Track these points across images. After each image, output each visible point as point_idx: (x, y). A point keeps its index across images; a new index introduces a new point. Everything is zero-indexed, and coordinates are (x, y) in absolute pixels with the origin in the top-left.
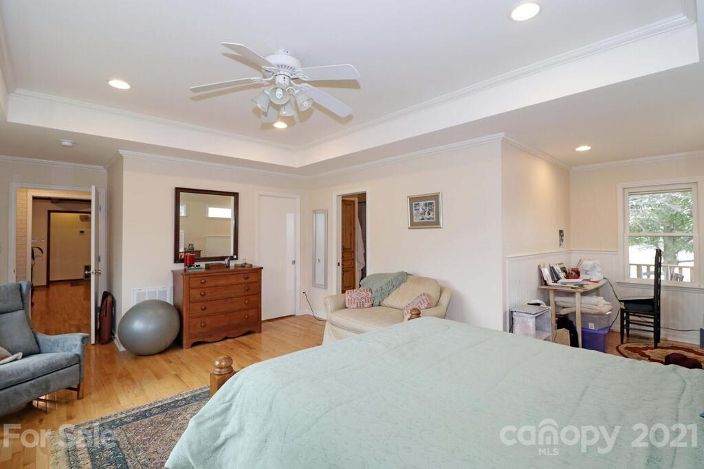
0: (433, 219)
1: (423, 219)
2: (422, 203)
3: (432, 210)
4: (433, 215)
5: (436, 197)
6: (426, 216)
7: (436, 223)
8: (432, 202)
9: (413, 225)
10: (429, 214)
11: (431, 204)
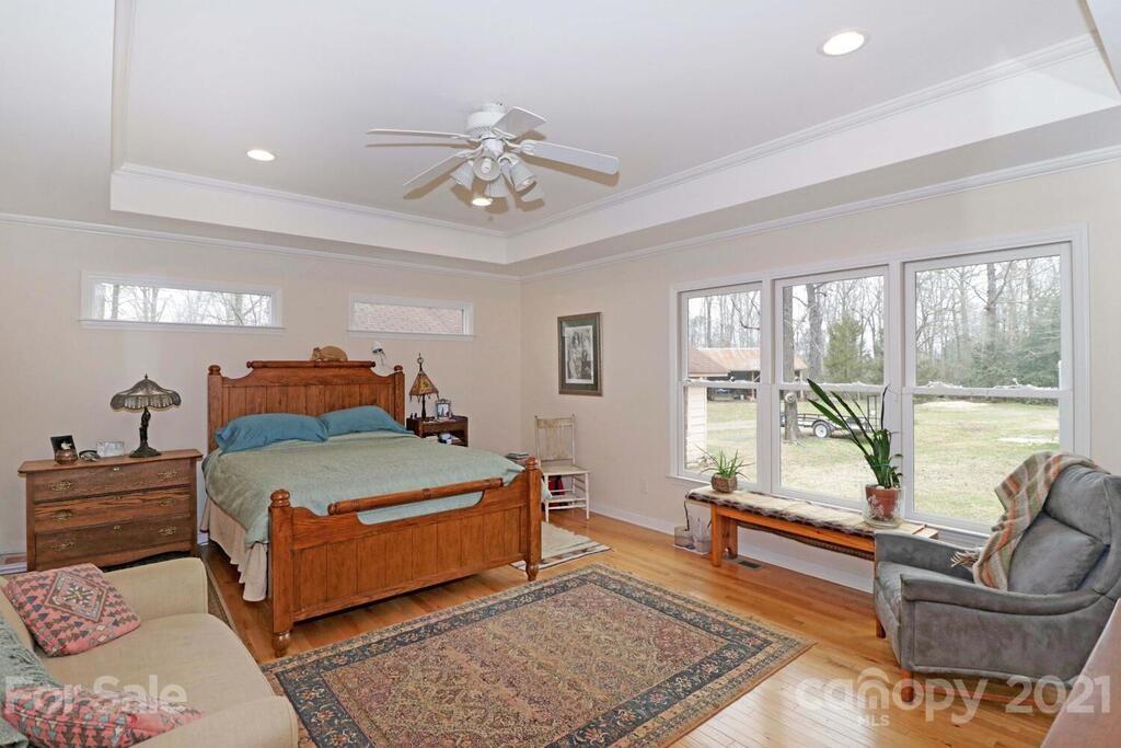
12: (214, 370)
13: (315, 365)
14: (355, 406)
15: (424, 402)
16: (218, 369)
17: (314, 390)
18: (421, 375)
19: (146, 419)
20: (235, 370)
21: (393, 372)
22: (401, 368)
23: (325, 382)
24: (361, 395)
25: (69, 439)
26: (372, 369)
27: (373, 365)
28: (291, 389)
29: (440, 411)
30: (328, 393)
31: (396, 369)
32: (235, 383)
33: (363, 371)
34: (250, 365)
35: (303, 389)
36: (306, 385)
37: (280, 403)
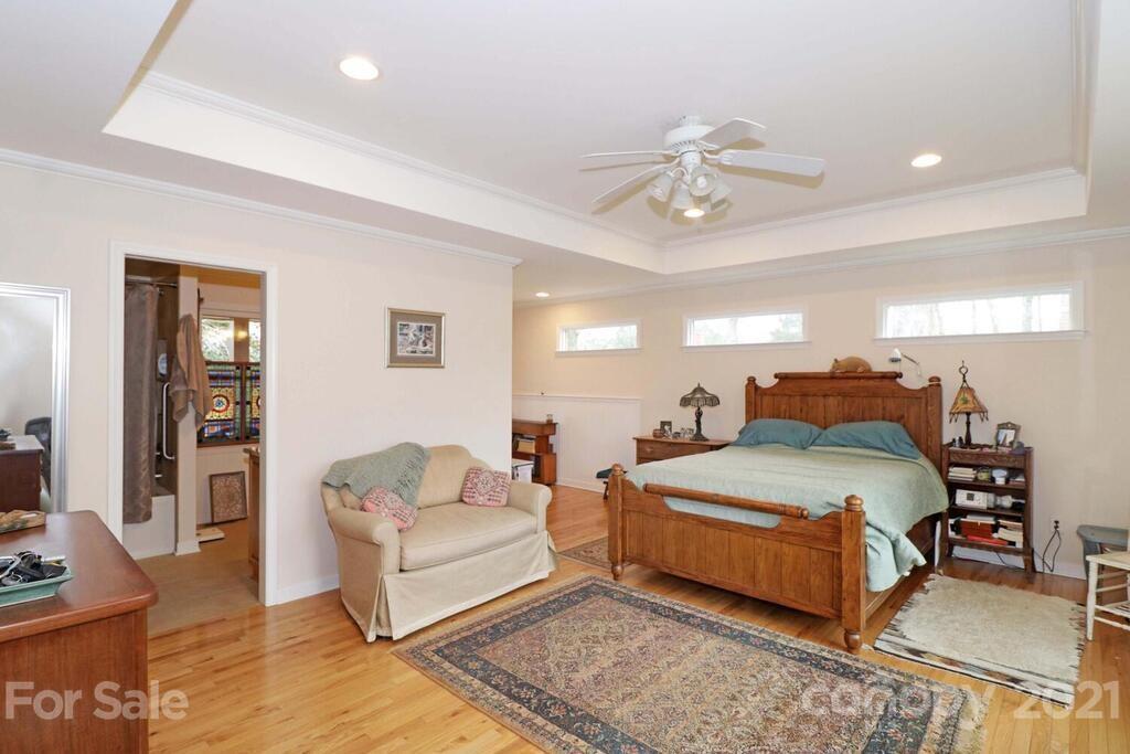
0: (431, 353)
1: (415, 352)
2: (414, 325)
3: (431, 340)
4: (431, 346)
5: (437, 318)
6: (421, 347)
7: (435, 362)
8: (430, 324)
9: (395, 360)
10: (425, 345)
11: (429, 328)
12: (752, 380)
13: (832, 377)
14: (876, 419)
15: (968, 424)
16: (754, 380)
17: (832, 401)
18: (966, 389)
19: (699, 415)
20: (766, 381)
21: (927, 384)
22: (939, 380)
23: (844, 395)
24: (884, 408)
25: (669, 423)
26: (898, 380)
27: (900, 375)
28: (810, 399)
29: (1001, 438)
30: (846, 404)
31: (931, 380)
32: (765, 392)
33: (886, 382)
34: (776, 376)
35: (821, 399)
36: (825, 396)
37: (801, 411)
